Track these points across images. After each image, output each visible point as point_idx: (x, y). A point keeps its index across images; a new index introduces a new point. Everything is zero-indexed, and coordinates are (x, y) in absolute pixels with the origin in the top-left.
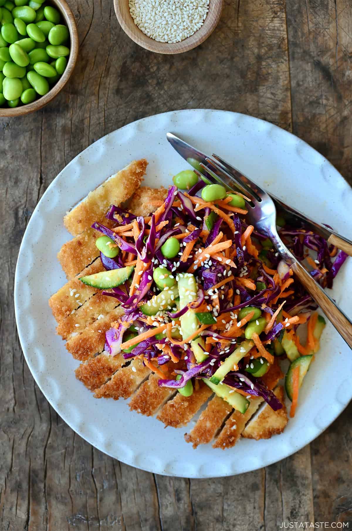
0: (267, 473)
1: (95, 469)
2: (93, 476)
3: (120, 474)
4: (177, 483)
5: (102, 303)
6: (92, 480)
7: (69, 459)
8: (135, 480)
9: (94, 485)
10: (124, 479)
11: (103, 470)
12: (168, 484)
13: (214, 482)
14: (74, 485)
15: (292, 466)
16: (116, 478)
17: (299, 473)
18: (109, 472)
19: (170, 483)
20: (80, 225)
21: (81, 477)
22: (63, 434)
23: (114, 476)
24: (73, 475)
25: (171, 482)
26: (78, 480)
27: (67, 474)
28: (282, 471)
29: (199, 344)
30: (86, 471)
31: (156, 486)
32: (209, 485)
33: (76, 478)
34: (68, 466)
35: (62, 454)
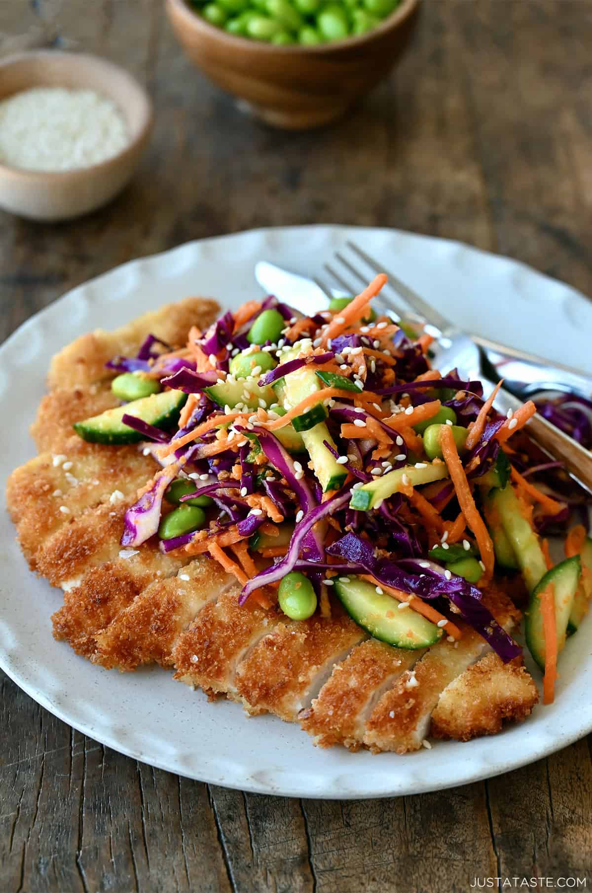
0: (501, 860)
1: (84, 851)
2: (78, 865)
3: (144, 862)
4: (283, 880)
5: (122, 476)
6: (75, 872)
7: (24, 832)
8: (180, 873)
9: (80, 884)
10: (153, 871)
11: (104, 853)
12: (261, 881)
13: (374, 880)
14: (33, 882)
15: (561, 847)
16: (135, 869)
17: (581, 862)
18: (118, 858)
19: (266, 879)
20: (80, 368)
21: (50, 867)
22: (14, 783)
23: (131, 866)
24: (31, 862)
25: (270, 878)
26: (42, 872)
27: (18, 860)
28: (537, 856)
29: (325, 442)
30: (62, 854)
31: (232, 885)
32: (363, 884)
33: (38, 869)
34: (22, 845)
35: (7, 820)
